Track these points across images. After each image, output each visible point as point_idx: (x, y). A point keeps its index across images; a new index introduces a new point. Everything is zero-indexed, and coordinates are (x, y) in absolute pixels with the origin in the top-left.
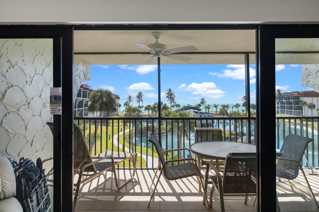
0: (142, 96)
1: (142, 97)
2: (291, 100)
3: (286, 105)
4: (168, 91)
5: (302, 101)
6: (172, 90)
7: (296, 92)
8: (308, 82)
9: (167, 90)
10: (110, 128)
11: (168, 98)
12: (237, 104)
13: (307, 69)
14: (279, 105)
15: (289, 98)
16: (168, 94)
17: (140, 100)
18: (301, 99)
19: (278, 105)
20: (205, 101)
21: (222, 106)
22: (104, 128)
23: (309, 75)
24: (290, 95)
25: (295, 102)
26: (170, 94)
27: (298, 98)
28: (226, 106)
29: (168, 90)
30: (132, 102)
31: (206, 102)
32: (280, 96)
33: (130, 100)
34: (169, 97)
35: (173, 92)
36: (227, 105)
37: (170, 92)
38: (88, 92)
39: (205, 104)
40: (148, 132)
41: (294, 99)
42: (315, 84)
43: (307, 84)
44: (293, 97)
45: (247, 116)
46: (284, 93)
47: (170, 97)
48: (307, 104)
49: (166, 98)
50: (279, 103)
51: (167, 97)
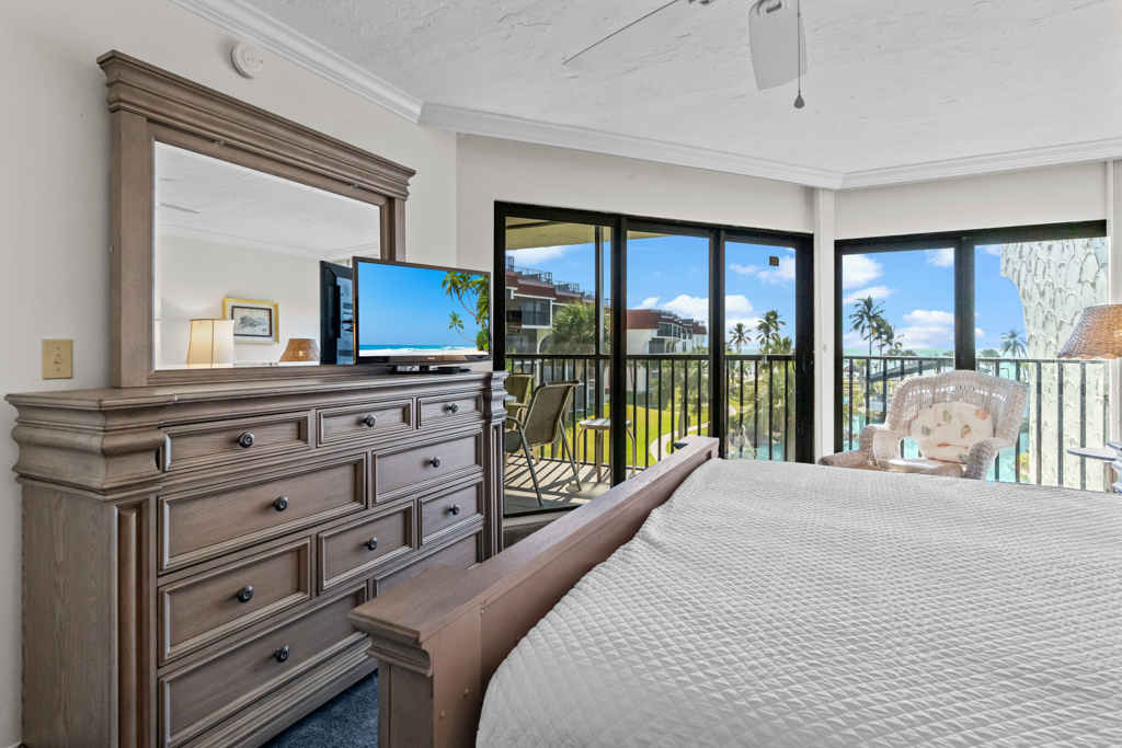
0: (780, 326)
1: (777, 329)
6: (875, 304)
9: (857, 305)
10: (666, 414)
16: (862, 317)
17: (768, 337)
22: (653, 413)
30: (745, 342)
33: (740, 337)
35: (878, 310)
38: (552, 303)
40: (774, 434)
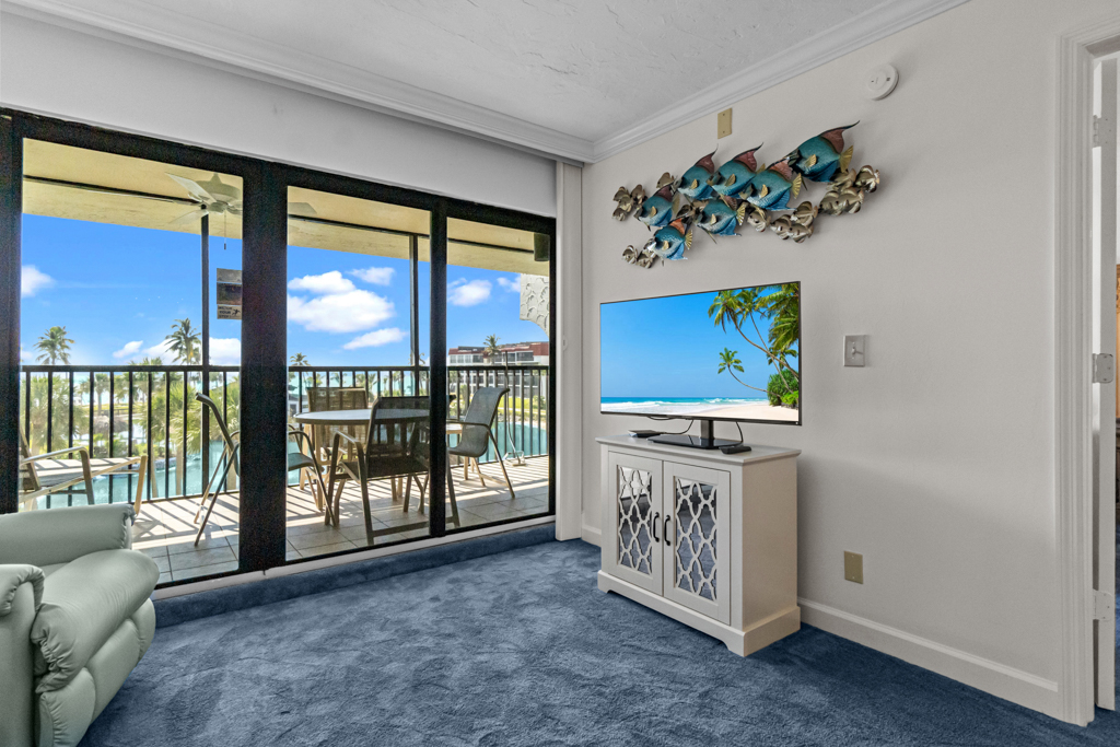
4: (177, 329)
8: (530, 310)
11: (178, 351)
13: (529, 285)
15: (511, 358)
23: (532, 296)
24: (515, 350)
26: (186, 338)
27: (529, 356)
29: (180, 325)
34: (181, 349)
37: (187, 332)
43: (529, 314)
44: (520, 356)
47: (184, 347)
49: (170, 351)
51: (175, 347)
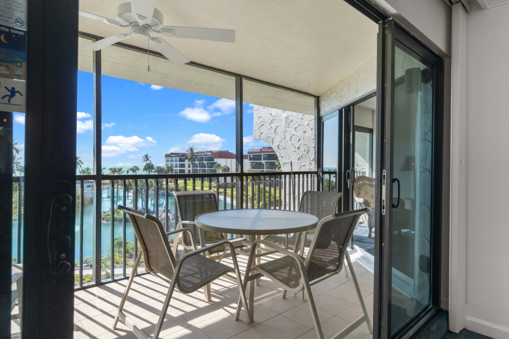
2: (204, 162)
3: (198, 168)
5: (216, 163)
7: (211, 152)
8: (261, 133)
12: (135, 167)
13: (260, 117)
14: (191, 169)
15: (201, 159)
18: (216, 160)
19: (189, 169)
20: (80, 161)
21: (111, 169)
23: (263, 125)
24: (204, 155)
25: (209, 165)
27: (211, 159)
28: (117, 170)
31: (82, 163)
32: (192, 156)
36: (119, 168)
39: (81, 166)
41: (208, 160)
42: (268, 137)
43: (260, 136)
44: (206, 158)
45: (240, 172)
46: (197, 153)
48: (221, 167)
50: (191, 165)
